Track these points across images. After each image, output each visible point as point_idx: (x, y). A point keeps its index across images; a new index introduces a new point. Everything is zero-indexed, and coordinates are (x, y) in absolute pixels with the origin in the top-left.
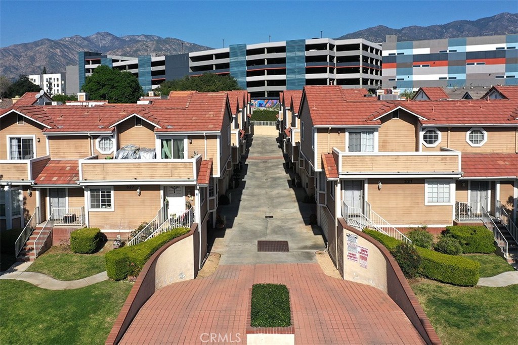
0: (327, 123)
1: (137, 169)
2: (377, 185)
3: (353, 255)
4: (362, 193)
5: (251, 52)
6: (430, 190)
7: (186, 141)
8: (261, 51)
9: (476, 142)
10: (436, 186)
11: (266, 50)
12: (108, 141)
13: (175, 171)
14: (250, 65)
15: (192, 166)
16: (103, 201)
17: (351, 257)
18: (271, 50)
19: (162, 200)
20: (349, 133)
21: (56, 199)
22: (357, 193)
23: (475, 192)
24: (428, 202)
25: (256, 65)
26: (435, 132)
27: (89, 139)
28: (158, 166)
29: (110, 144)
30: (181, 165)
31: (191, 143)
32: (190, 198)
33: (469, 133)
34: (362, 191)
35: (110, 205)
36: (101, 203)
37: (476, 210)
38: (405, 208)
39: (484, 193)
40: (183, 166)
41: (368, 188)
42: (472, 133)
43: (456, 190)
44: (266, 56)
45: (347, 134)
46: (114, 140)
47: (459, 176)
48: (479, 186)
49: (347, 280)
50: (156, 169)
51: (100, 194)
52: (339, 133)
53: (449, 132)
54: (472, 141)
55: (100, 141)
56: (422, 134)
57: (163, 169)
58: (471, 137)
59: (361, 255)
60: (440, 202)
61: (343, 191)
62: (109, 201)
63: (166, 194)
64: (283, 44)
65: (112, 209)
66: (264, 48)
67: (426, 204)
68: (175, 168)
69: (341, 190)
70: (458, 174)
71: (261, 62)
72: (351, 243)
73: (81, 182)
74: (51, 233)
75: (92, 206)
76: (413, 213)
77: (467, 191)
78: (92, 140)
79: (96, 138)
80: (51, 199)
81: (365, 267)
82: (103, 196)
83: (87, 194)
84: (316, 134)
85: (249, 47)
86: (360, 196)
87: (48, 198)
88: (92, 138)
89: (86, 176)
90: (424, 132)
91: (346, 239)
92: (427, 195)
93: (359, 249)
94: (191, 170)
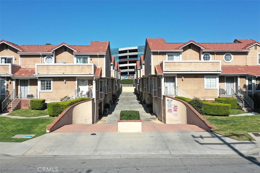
0: (157, 49)
1: (65, 68)
2: (181, 79)
3: (170, 110)
4: (174, 84)
5: (121, 52)
6: (207, 81)
7: (89, 59)
8: (125, 52)
9: (228, 60)
10: (209, 79)
11: (128, 51)
12: (50, 59)
13: (83, 70)
14: (120, 59)
15: (91, 67)
16: (47, 86)
17: (169, 111)
18: (131, 51)
19: (77, 86)
20: (168, 55)
21: (23, 87)
22: (172, 84)
23: (228, 84)
24: (206, 87)
25: (124, 58)
26: (208, 55)
27: (41, 57)
28: (75, 67)
29: (51, 61)
30: (86, 66)
31: (91, 60)
32: (91, 86)
33: (224, 55)
34: (174, 83)
35: (50, 89)
36: (46, 88)
37: (229, 93)
38: (195, 90)
39: (232, 84)
40: (87, 67)
41: (177, 80)
42: (226, 56)
43: (219, 82)
44: (128, 54)
45: (167, 56)
46: (53, 58)
47: (220, 73)
48: (230, 81)
49: (168, 123)
50: (74, 68)
51: (46, 83)
52: (163, 56)
53: (215, 55)
54: (226, 60)
55: (46, 58)
56: (202, 56)
57: (77, 68)
58: (225, 58)
59: (174, 109)
60: (212, 87)
61: (165, 83)
62: (50, 86)
63: (78, 84)
64: (136, 48)
65: (51, 91)
66: (127, 50)
67: (205, 88)
68: (83, 68)
69: (164, 82)
70: (220, 72)
71: (126, 57)
72: (170, 104)
73: (36, 75)
74: (20, 102)
75: (42, 89)
76: (199, 93)
77: (224, 83)
78: (42, 58)
79: (44, 57)
80: (21, 87)
81: (176, 115)
82: (47, 84)
83: (39, 83)
84: (152, 56)
85: (120, 50)
86: (173, 86)
87: (19, 86)
88: (42, 57)
89: (39, 72)
90: (203, 55)
91: (167, 102)
92: (205, 84)
93: (173, 106)
94: (91, 69)
